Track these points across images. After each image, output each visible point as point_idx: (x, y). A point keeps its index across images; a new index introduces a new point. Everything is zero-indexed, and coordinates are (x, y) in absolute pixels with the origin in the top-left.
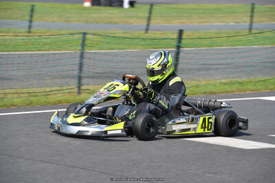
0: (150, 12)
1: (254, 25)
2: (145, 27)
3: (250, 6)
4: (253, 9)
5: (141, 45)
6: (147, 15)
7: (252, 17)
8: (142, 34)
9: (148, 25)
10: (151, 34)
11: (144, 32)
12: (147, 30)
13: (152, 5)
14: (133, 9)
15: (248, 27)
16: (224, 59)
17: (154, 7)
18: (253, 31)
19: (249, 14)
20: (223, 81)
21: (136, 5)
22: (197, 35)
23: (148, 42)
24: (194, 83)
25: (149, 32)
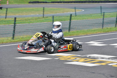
0: (7, 11)
1: (45, 15)
2: (5, 17)
3: (43, 8)
4: (44, 9)
5: (4, 23)
6: (6, 12)
7: (44, 12)
8: (4, 19)
9: (6, 16)
10: (7, 19)
11: (5, 18)
12: (6, 18)
13: (7, 8)
14: (1, 10)
15: (43, 16)
16: (32, 28)
17: (8, 9)
18: (44, 17)
19: (43, 11)
20: (32, 35)
21: (2, 9)
22: (24, 19)
23: (6, 22)
24: (21, 37)
25: (7, 18)
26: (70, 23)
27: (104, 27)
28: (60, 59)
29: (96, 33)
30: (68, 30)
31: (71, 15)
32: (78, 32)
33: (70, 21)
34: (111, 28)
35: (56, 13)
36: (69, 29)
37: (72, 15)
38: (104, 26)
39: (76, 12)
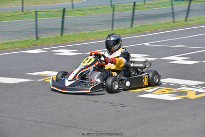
15: (21, 9)
18: (24, 11)
20: (4, 42)
26: (63, 22)
27: (114, 28)
28: (47, 81)
29: (103, 37)
30: (60, 32)
31: (64, 10)
32: (76, 35)
33: (63, 18)
34: (124, 30)
35: (43, 4)
36: (62, 31)
37: (66, 10)
38: (114, 25)
39: (74, 3)
